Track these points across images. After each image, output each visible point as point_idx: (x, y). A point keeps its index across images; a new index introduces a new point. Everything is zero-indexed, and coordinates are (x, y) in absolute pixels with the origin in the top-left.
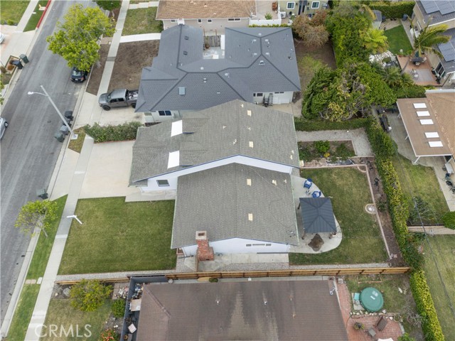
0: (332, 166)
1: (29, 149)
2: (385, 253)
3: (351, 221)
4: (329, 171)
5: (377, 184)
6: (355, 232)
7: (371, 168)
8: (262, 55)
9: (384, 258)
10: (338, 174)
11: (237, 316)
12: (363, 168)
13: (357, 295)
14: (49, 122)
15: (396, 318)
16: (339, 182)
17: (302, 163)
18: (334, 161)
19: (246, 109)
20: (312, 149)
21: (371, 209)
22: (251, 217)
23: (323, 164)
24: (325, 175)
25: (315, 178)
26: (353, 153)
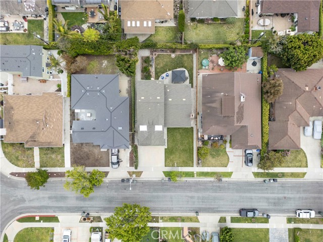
0: (154, 67)
1: (140, 194)
2: (190, 54)
3: (178, 64)
4: (156, 68)
5: (163, 51)
6: (182, 63)
7: (156, 51)
8: (100, 91)
9: (191, 55)
10: (158, 65)
11: (213, 105)
12: (155, 54)
13: (204, 67)
14: (125, 189)
15: (211, 56)
16: (162, 65)
17: (152, 79)
18: (151, 66)
19: (141, 99)
20: (145, 74)
21: (173, 56)
22: (184, 100)
23: (152, 70)
24: (158, 70)
25: (159, 74)
26: (148, 57)
